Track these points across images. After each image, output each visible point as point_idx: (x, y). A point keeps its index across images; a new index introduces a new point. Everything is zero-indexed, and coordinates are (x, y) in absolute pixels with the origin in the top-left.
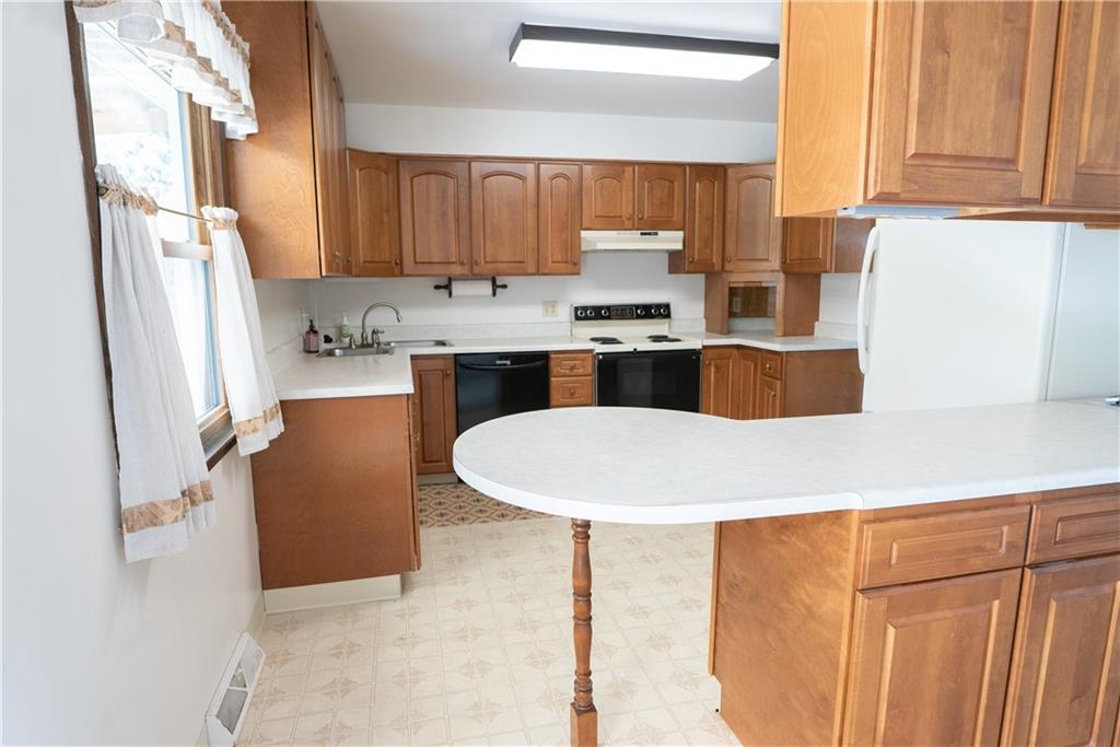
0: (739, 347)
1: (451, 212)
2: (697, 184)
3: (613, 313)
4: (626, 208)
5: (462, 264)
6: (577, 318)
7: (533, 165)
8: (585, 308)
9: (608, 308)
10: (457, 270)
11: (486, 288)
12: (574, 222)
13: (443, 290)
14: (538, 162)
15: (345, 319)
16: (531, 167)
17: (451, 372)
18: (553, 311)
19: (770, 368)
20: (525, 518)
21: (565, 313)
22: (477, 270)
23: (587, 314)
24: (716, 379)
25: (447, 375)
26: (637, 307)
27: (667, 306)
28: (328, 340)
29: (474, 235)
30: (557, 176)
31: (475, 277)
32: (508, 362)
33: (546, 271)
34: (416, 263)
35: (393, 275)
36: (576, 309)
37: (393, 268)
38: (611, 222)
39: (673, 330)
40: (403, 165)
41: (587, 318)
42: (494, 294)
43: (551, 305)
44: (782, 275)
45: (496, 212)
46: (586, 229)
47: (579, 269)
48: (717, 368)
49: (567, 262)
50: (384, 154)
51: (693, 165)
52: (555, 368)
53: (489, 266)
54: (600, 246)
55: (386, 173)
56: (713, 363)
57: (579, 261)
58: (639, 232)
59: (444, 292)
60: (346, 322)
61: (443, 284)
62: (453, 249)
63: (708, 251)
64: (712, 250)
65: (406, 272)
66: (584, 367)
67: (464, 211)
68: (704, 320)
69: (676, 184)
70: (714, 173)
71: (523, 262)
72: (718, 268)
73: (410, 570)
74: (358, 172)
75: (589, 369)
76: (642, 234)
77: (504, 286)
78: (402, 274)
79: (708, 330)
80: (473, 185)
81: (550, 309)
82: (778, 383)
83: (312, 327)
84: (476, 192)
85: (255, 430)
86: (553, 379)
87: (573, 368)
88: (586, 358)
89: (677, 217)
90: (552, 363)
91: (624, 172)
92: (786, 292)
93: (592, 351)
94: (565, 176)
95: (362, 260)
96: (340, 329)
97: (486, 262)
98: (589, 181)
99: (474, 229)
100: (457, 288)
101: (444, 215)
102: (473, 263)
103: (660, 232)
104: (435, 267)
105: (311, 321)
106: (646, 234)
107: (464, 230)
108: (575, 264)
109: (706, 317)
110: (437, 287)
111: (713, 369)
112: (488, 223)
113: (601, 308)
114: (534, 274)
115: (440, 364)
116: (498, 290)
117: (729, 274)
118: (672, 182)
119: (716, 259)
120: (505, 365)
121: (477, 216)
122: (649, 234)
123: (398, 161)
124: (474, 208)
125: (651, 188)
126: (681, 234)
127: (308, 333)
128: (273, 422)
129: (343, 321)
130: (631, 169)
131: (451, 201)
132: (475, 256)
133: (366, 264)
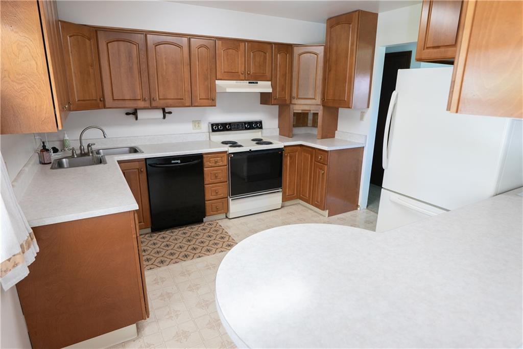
0: (301, 146)
1: (135, 67)
2: (278, 55)
3: (233, 127)
4: (241, 68)
5: (144, 100)
6: (213, 131)
7: (186, 39)
8: (217, 125)
9: (230, 124)
10: (141, 104)
11: (159, 114)
12: (212, 75)
13: (131, 116)
14: (190, 37)
15: (66, 136)
16: (185, 40)
17: (144, 170)
18: (199, 126)
19: (321, 159)
20: (200, 257)
21: (205, 127)
22: (154, 104)
23: (218, 128)
24: (290, 163)
25: (142, 172)
26: (245, 123)
27: (261, 122)
28: (55, 150)
29: (151, 81)
30: (201, 46)
31: (152, 108)
32: (179, 161)
33: (196, 104)
34: (114, 100)
35: (98, 107)
36: (212, 125)
37: (98, 103)
38: (233, 76)
39: (264, 135)
40: (101, 35)
41: (218, 130)
42: (164, 117)
43: (197, 122)
44: (321, 107)
45: (165, 68)
46: (218, 80)
47: (215, 103)
48: (291, 158)
49: (208, 99)
50: (85, 25)
51: (276, 44)
52: (206, 163)
53: (162, 102)
54: (228, 90)
55: (89, 39)
56: (289, 154)
57: (215, 98)
58: (248, 82)
59: (132, 117)
60: (66, 137)
61: (131, 112)
62: (138, 92)
63: (283, 93)
64: (285, 92)
65: (107, 106)
66: (222, 161)
67: (144, 66)
68: (278, 129)
69: (267, 54)
70: (286, 49)
71: (183, 99)
72: (288, 102)
73: (143, 319)
74: (68, 37)
75: (225, 162)
76: (249, 83)
77: (170, 113)
78: (105, 107)
79: (280, 134)
80: (149, 50)
81: (197, 125)
82: (326, 167)
83: (44, 146)
84: (152, 54)
85: (15, 265)
86: (205, 169)
87: (216, 162)
88: (223, 156)
89: (268, 74)
90: (205, 160)
91: (239, 45)
92: (323, 116)
93: (226, 152)
94: (206, 47)
95: (77, 100)
96: (63, 142)
97: (159, 99)
98: (220, 51)
99: (151, 78)
100: (141, 114)
101: (131, 68)
102: (151, 100)
103: (259, 82)
104: (127, 102)
105: (43, 143)
106: (251, 83)
107: (145, 79)
108: (213, 100)
109: (279, 127)
110: (127, 114)
111: (288, 158)
112: (160, 74)
113: (226, 124)
114: (189, 106)
115: (137, 165)
116: (167, 115)
117: (294, 105)
118: (266, 53)
119: (287, 97)
120: (177, 163)
121: (153, 70)
122: (253, 83)
123: (96, 31)
124: (150, 64)
125: (254, 56)
126: (270, 83)
127: (42, 151)
128: (30, 250)
129: (64, 137)
130: (243, 44)
131: (135, 60)
132: (153, 96)
133: (79, 102)
